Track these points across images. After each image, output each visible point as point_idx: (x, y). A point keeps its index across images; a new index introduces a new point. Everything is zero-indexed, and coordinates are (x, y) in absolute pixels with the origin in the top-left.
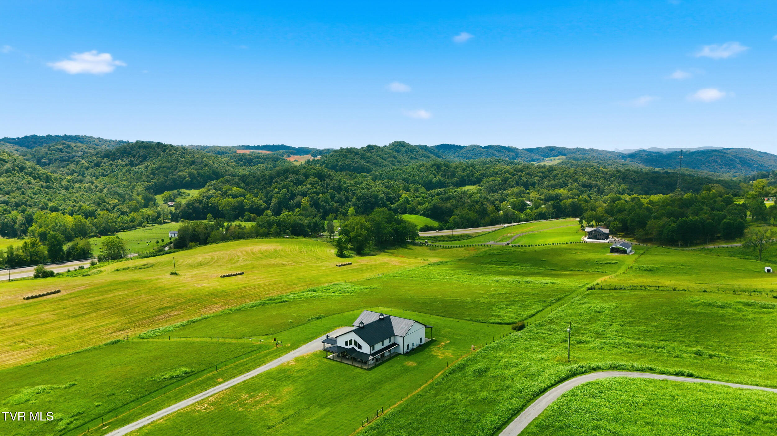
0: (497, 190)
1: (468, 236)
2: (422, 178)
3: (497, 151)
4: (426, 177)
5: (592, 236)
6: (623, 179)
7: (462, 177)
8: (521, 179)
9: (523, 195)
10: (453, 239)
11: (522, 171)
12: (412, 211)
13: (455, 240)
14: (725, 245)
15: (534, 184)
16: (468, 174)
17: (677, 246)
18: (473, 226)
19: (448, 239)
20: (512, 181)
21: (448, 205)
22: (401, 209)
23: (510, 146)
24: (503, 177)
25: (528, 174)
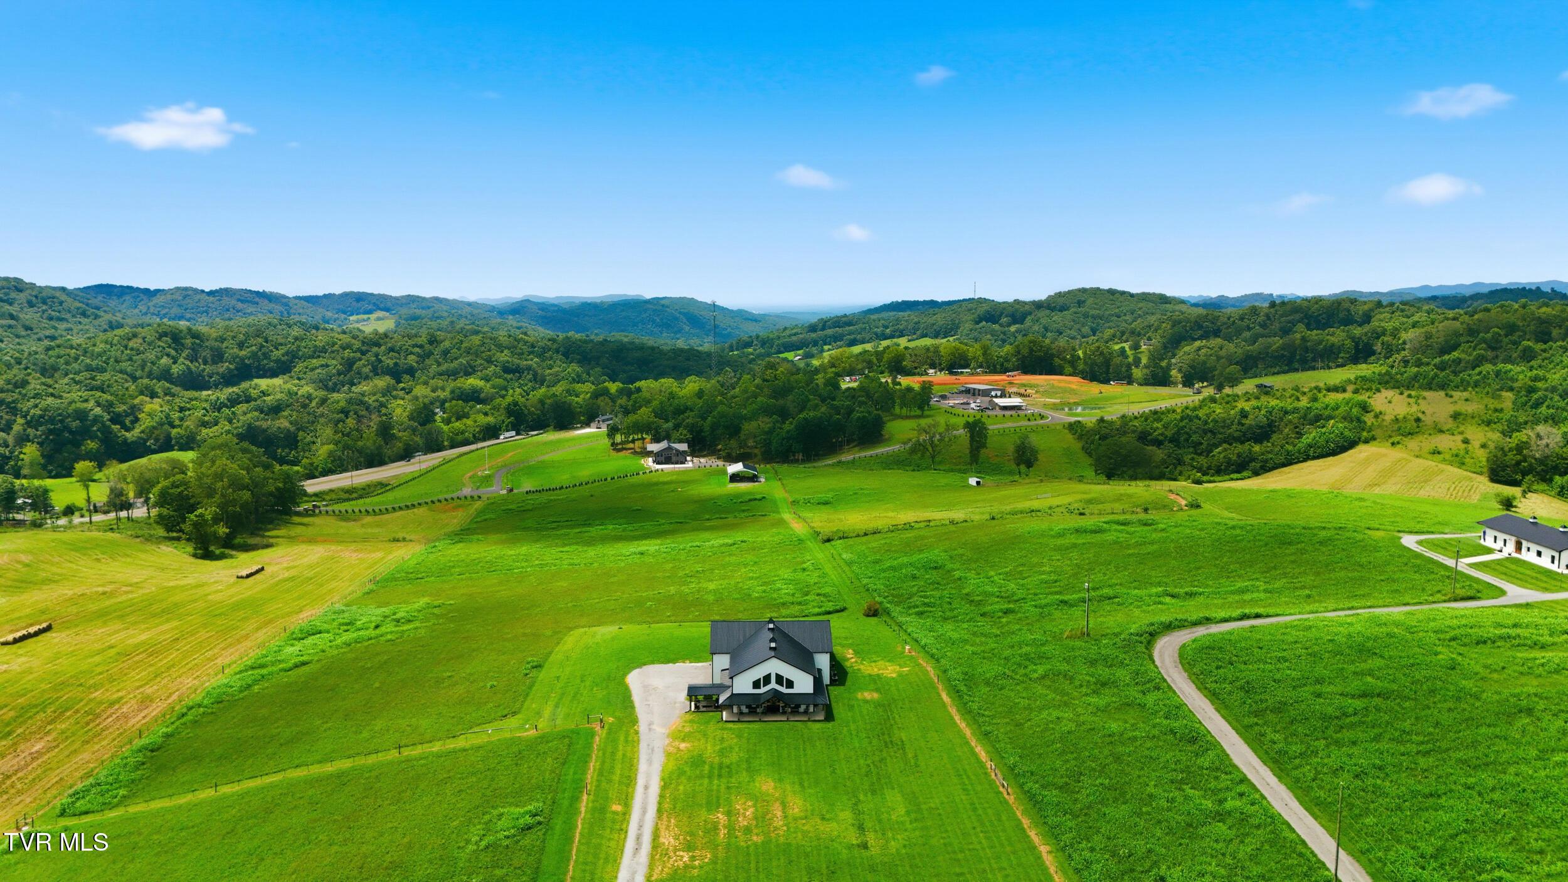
0: (335, 384)
1: (382, 486)
2: (143, 368)
3: (242, 301)
4: (153, 363)
5: (660, 459)
6: (566, 355)
7: (242, 360)
8: (380, 361)
9: (394, 393)
10: (354, 495)
11: (379, 345)
12: (187, 443)
13: (361, 497)
14: (863, 454)
15: (411, 371)
16: (254, 355)
17: (796, 461)
18: (370, 464)
19: (346, 496)
20: (365, 366)
21: (283, 423)
22: (157, 440)
23: (267, 290)
24: (343, 358)
25: (392, 350)
